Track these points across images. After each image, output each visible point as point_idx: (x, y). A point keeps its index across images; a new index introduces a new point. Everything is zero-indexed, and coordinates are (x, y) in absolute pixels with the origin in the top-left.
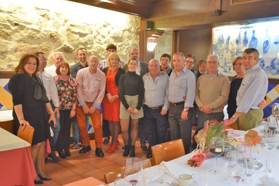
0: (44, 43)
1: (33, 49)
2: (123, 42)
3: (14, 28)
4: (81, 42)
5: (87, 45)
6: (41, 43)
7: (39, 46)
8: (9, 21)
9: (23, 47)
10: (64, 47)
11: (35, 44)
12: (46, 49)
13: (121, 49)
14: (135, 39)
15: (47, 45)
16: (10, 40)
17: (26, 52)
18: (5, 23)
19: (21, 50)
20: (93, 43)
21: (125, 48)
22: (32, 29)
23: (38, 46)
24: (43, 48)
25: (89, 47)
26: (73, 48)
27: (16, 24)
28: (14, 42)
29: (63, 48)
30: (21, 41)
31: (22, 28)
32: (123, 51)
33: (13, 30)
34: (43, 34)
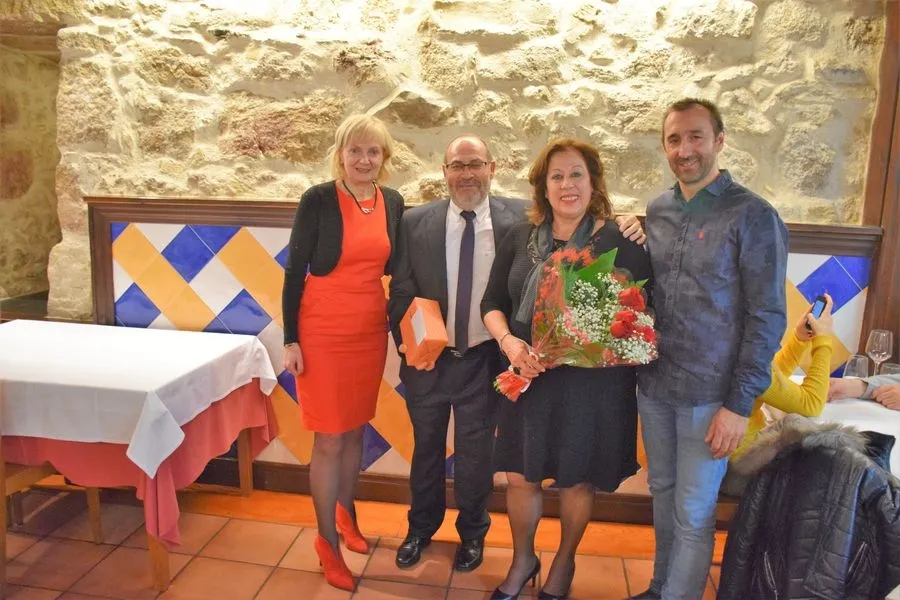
0: (319, 91)
1: (275, 118)
2: (757, 65)
3: (211, 48)
4: (487, 74)
5: (521, 90)
6: (307, 94)
7: (301, 104)
8: (195, 25)
9: (241, 111)
10: (402, 101)
11: (287, 98)
12: (324, 114)
13: (735, 100)
14: (857, 43)
15: (330, 100)
16: (203, 93)
17: (250, 129)
18: (186, 37)
19: (235, 126)
20: (559, 75)
21: (773, 96)
22: (269, 42)
23: (295, 105)
24: (314, 111)
25: (532, 97)
26: (445, 105)
27: (220, 34)
28: (217, 96)
29: (394, 106)
30: (239, 92)
31: (240, 43)
32: (750, 114)
33: (209, 56)
34: (313, 57)
